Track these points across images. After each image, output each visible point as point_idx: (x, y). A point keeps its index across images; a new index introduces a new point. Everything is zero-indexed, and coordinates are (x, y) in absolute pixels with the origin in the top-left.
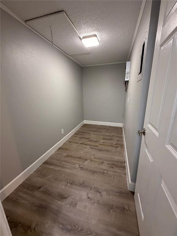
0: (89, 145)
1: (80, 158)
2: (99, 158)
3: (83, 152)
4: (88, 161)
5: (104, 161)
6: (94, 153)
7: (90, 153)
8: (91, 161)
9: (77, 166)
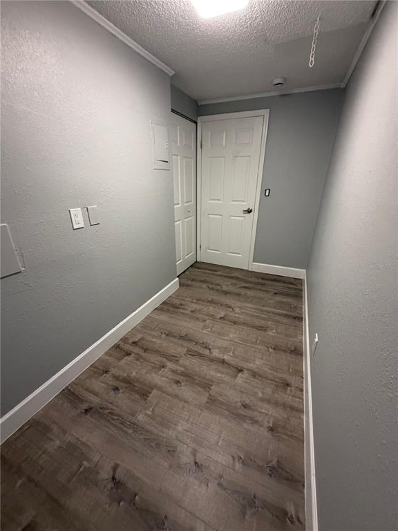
0: (212, 360)
1: (235, 323)
2: (197, 319)
3: (231, 336)
4: (218, 316)
5: (190, 313)
6: (204, 331)
7: (213, 332)
8: (212, 316)
9: (237, 310)
